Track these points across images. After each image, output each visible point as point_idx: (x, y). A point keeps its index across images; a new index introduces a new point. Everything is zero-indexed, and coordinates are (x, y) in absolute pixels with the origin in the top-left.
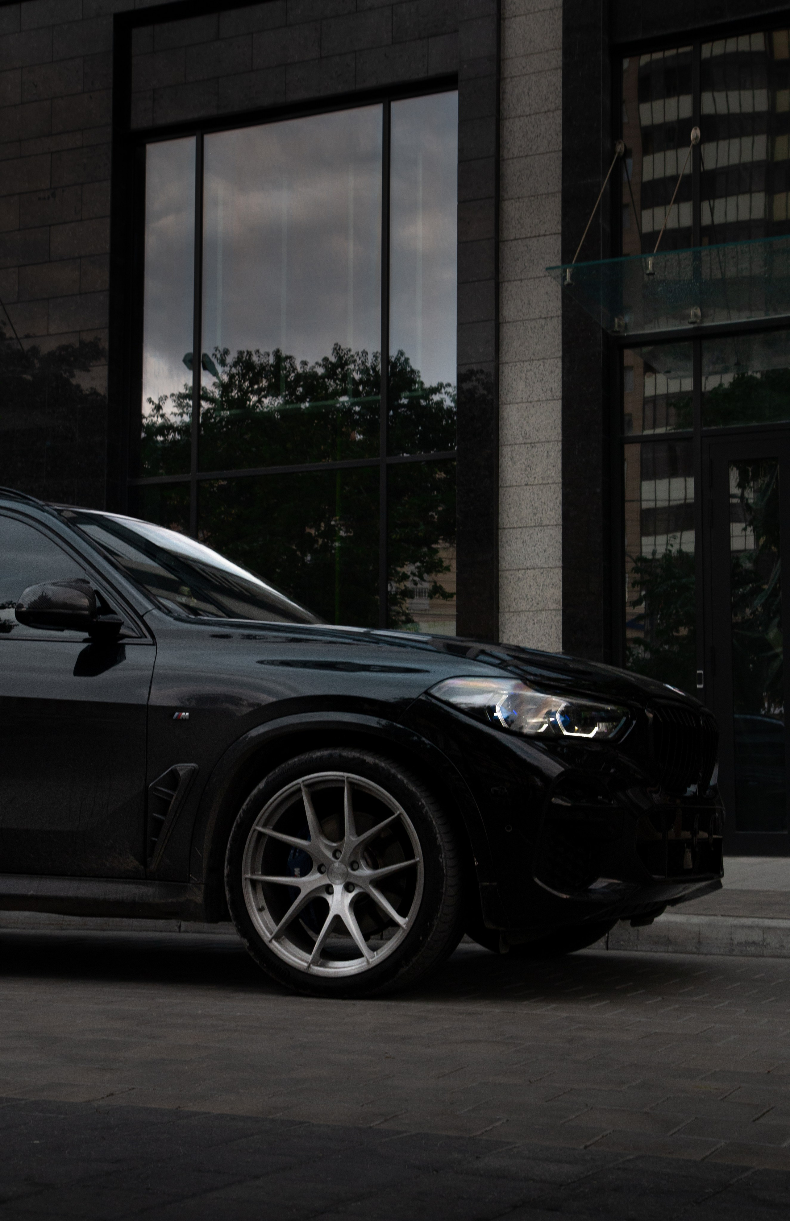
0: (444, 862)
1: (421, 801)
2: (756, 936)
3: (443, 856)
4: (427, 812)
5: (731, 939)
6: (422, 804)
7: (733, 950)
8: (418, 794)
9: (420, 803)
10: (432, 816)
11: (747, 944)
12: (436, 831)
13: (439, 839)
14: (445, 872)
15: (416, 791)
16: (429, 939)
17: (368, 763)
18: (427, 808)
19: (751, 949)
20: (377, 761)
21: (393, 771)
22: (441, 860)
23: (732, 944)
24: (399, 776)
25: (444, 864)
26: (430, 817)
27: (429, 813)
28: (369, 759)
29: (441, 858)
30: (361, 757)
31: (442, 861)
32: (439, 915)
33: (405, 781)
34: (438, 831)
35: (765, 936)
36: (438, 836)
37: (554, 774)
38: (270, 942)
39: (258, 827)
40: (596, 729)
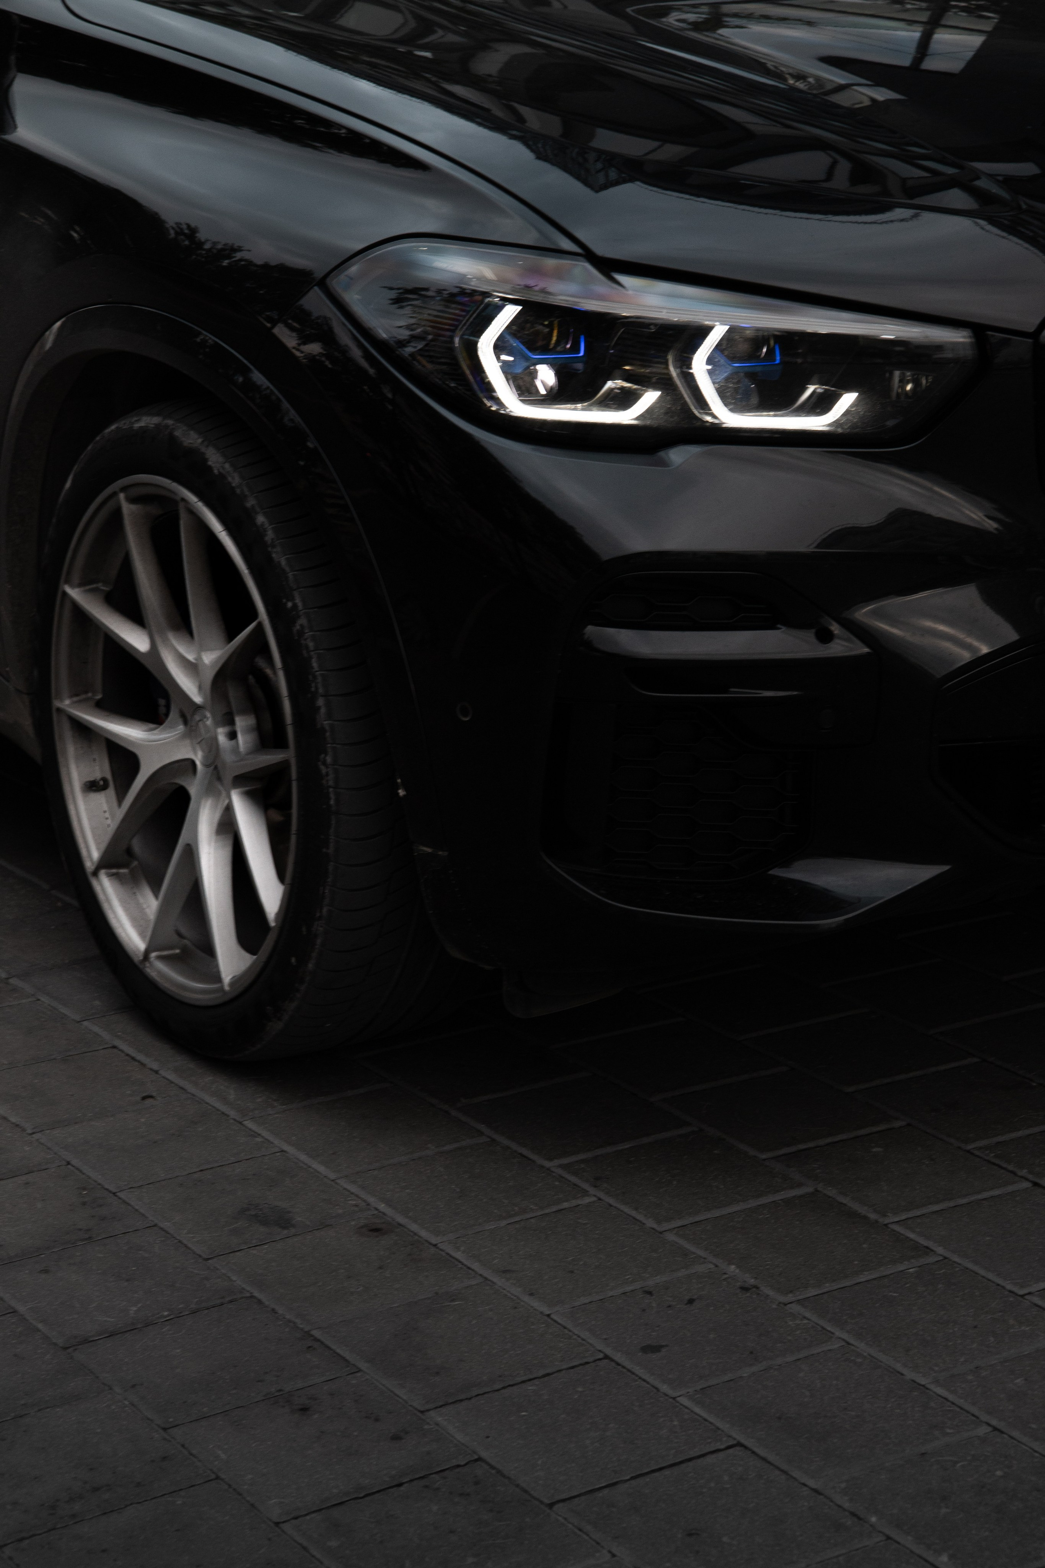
0: (331, 776)
1: (292, 599)
3: (329, 759)
4: (301, 633)
6: (295, 606)
8: (290, 575)
9: (290, 604)
10: (311, 645)
12: (317, 688)
13: (323, 710)
14: (332, 802)
15: (287, 569)
16: (310, 966)
17: (210, 468)
18: (303, 621)
20: (227, 466)
21: (251, 502)
22: (323, 770)
24: (261, 519)
25: (331, 783)
26: (307, 647)
27: (309, 634)
28: (214, 459)
29: (324, 763)
30: (203, 449)
31: (327, 775)
32: (325, 910)
33: (270, 535)
34: (321, 691)
36: (320, 702)
37: (606, 553)
38: (95, 873)
39: (72, 586)
40: (847, 400)
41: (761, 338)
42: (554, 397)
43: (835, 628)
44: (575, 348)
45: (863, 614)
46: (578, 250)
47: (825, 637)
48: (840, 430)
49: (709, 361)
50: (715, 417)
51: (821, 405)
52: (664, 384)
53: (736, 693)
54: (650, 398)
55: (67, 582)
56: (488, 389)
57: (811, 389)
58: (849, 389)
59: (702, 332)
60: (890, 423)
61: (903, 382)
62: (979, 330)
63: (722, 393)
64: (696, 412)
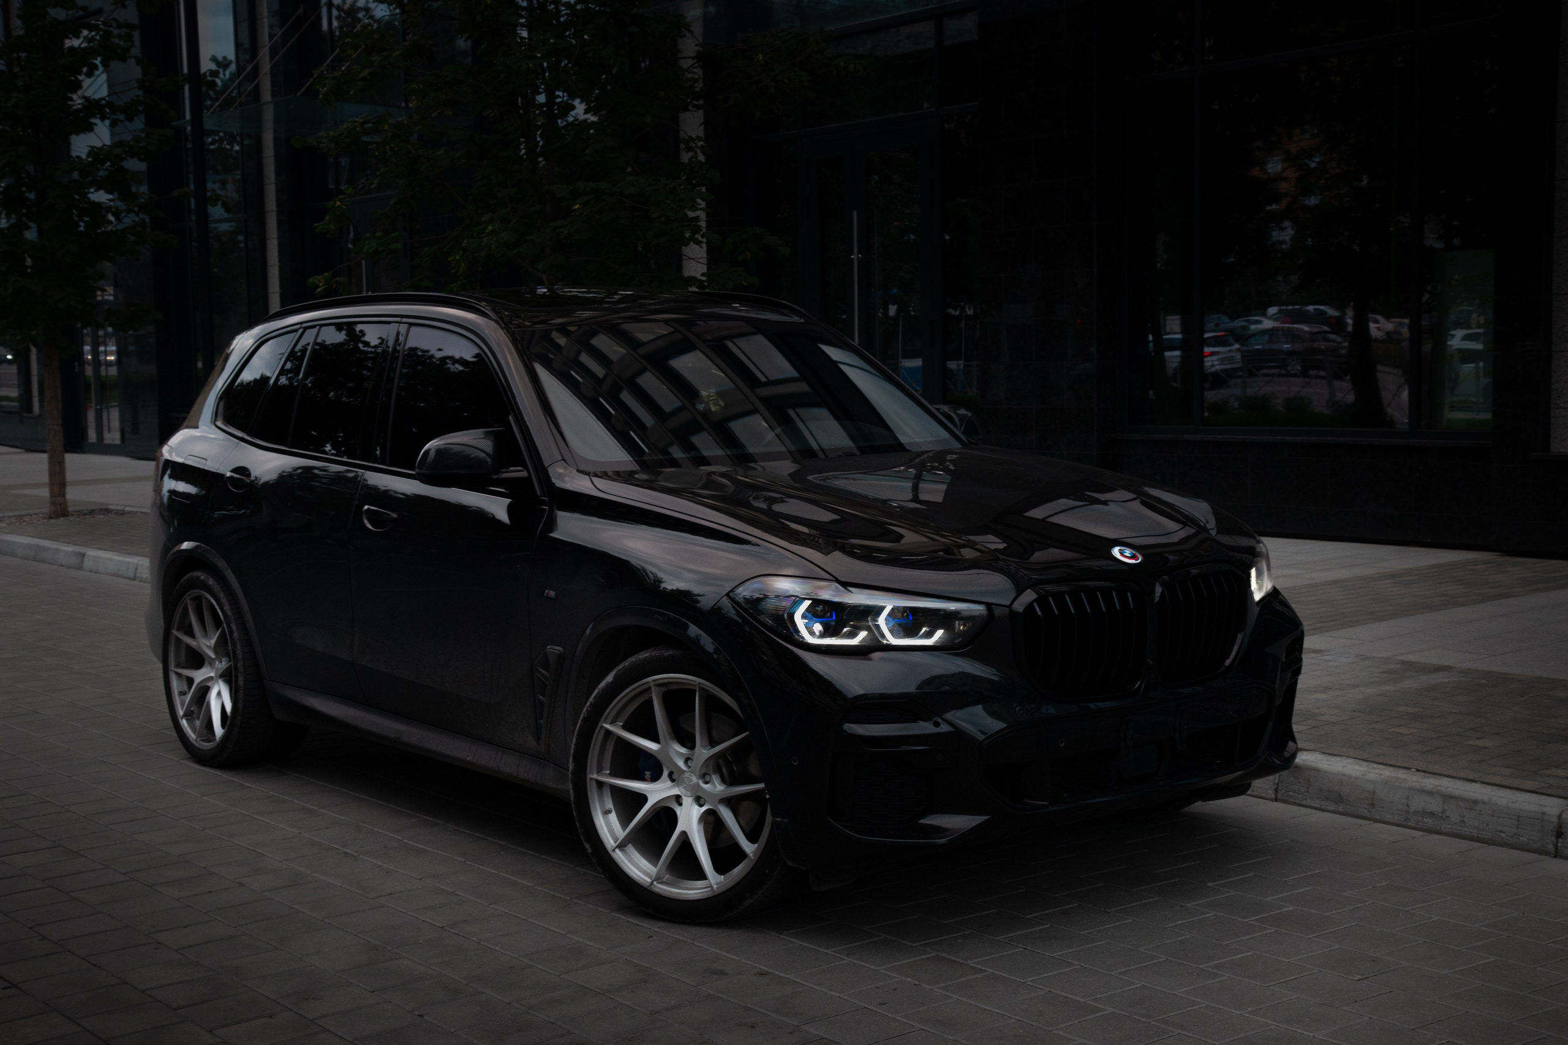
2: (1435, 805)
5: (1408, 805)
7: (1408, 819)
11: (1425, 814)
19: (1429, 821)
23: (1407, 812)
35: (1446, 807)
37: (850, 696)
38: (614, 850)
39: (606, 724)
40: (939, 633)
41: (905, 609)
42: (822, 635)
43: (940, 720)
44: (831, 616)
45: (949, 716)
46: (831, 578)
47: (937, 725)
48: (938, 645)
49: (886, 620)
50: (888, 640)
51: (929, 635)
52: (868, 629)
53: (904, 748)
54: (863, 634)
55: (604, 722)
56: (797, 631)
57: (924, 629)
58: (940, 628)
59: (882, 608)
60: (957, 641)
61: (959, 625)
62: (989, 605)
63: (891, 632)
64: (880, 639)
